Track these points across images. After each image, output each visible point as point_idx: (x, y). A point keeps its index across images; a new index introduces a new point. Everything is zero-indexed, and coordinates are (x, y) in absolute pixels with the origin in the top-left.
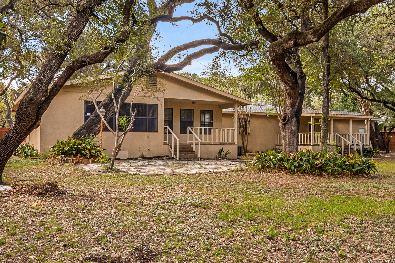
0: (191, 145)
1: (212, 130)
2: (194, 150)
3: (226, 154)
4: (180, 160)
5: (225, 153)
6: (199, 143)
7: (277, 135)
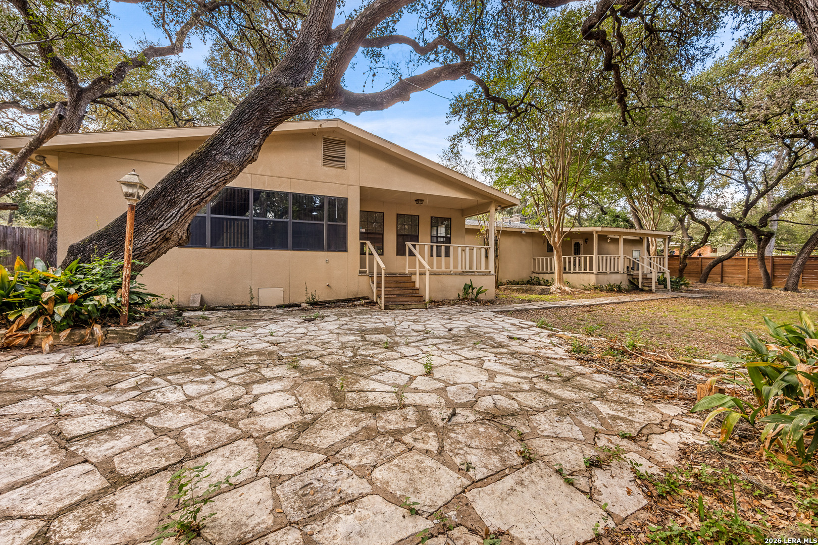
0: (413, 277)
1: (451, 249)
2: (417, 286)
3: (478, 293)
4: (386, 308)
5: (475, 291)
6: (428, 273)
7: (534, 259)
